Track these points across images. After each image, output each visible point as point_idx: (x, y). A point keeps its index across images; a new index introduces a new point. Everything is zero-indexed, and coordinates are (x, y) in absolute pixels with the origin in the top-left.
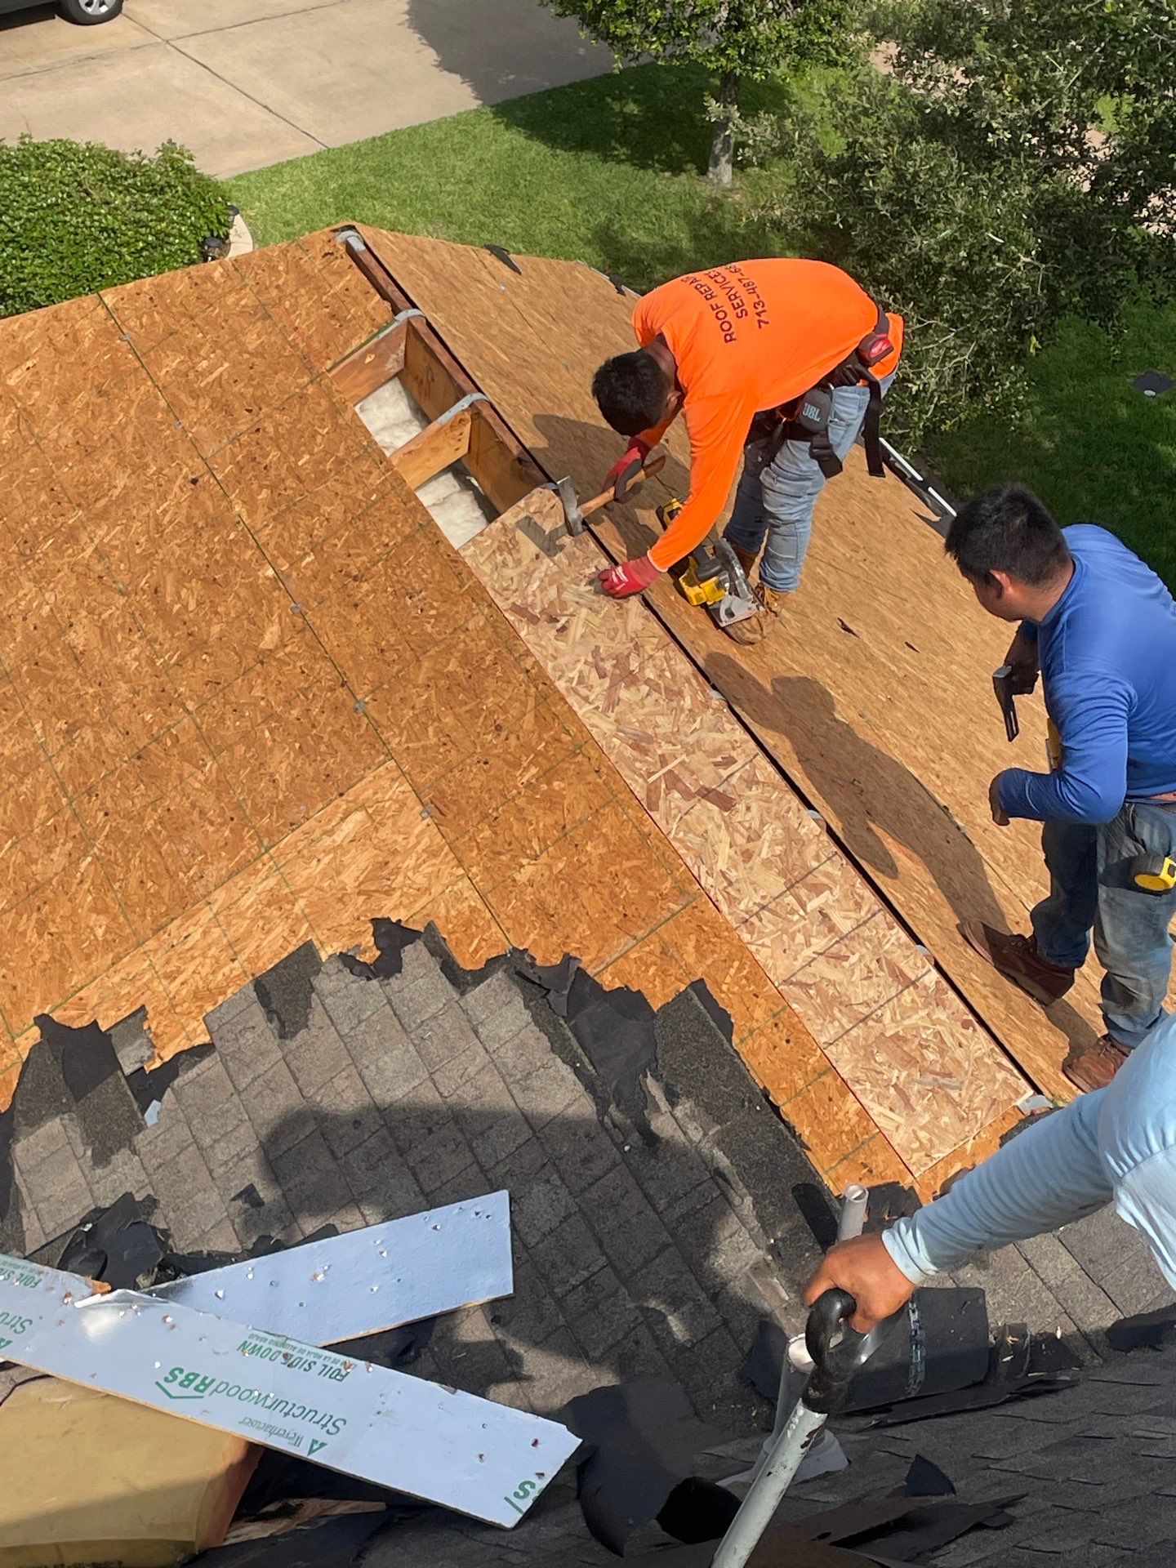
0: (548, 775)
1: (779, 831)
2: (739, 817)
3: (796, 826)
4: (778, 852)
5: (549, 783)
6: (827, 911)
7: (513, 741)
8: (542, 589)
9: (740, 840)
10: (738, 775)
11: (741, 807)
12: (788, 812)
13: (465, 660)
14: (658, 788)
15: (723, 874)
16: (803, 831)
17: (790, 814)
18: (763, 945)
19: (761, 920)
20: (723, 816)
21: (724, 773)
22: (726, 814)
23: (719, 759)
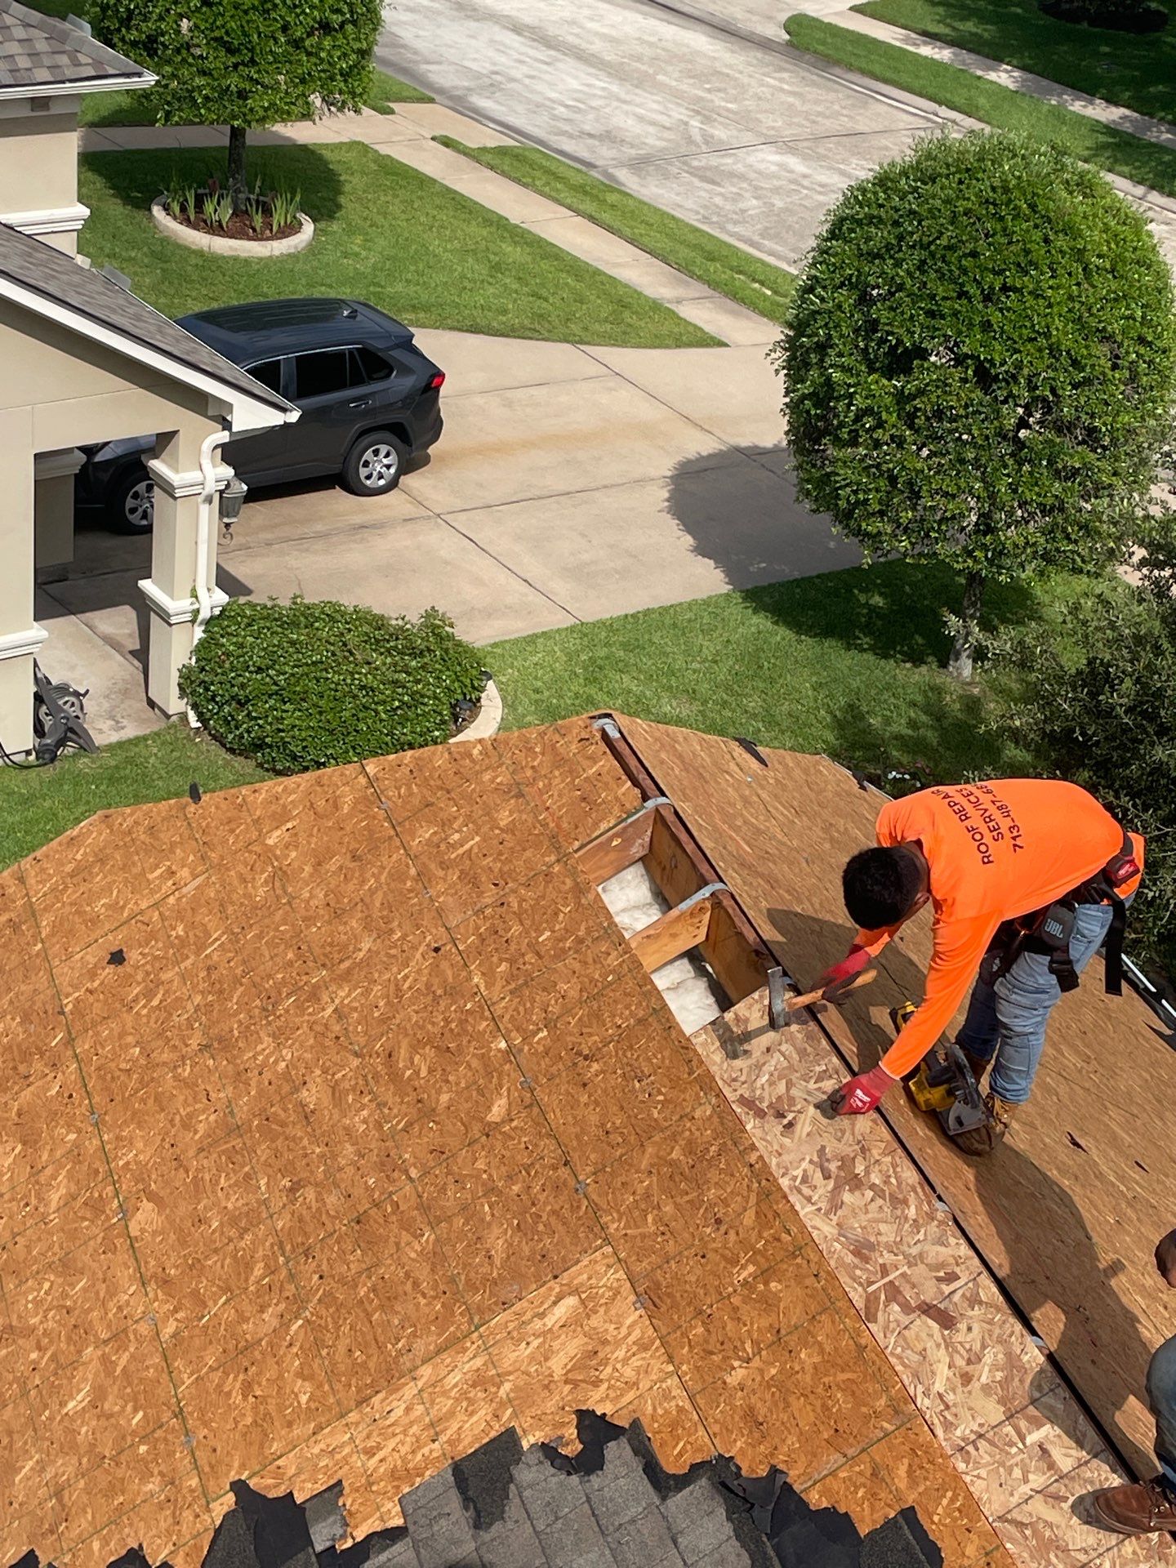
0: (765, 1275)
1: (1000, 1356)
2: (959, 1337)
3: (1018, 1352)
4: (998, 1379)
5: (766, 1284)
6: (1047, 1446)
7: (732, 1236)
8: (771, 1083)
9: (960, 1362)
10: (960, 1292)
11: (962, 1326)
12: (1011, 1336)
13: (690, 1149)
14: (878, 1298)
15: (940, 1396)
16: (1025, 1358)
17: (1013, 1338)
18: (978, 1477)
19: (977, 1449)
20: (943, 1335)
21: (947, 1289)
22: (946, 1332)
23: (942, 1274)
